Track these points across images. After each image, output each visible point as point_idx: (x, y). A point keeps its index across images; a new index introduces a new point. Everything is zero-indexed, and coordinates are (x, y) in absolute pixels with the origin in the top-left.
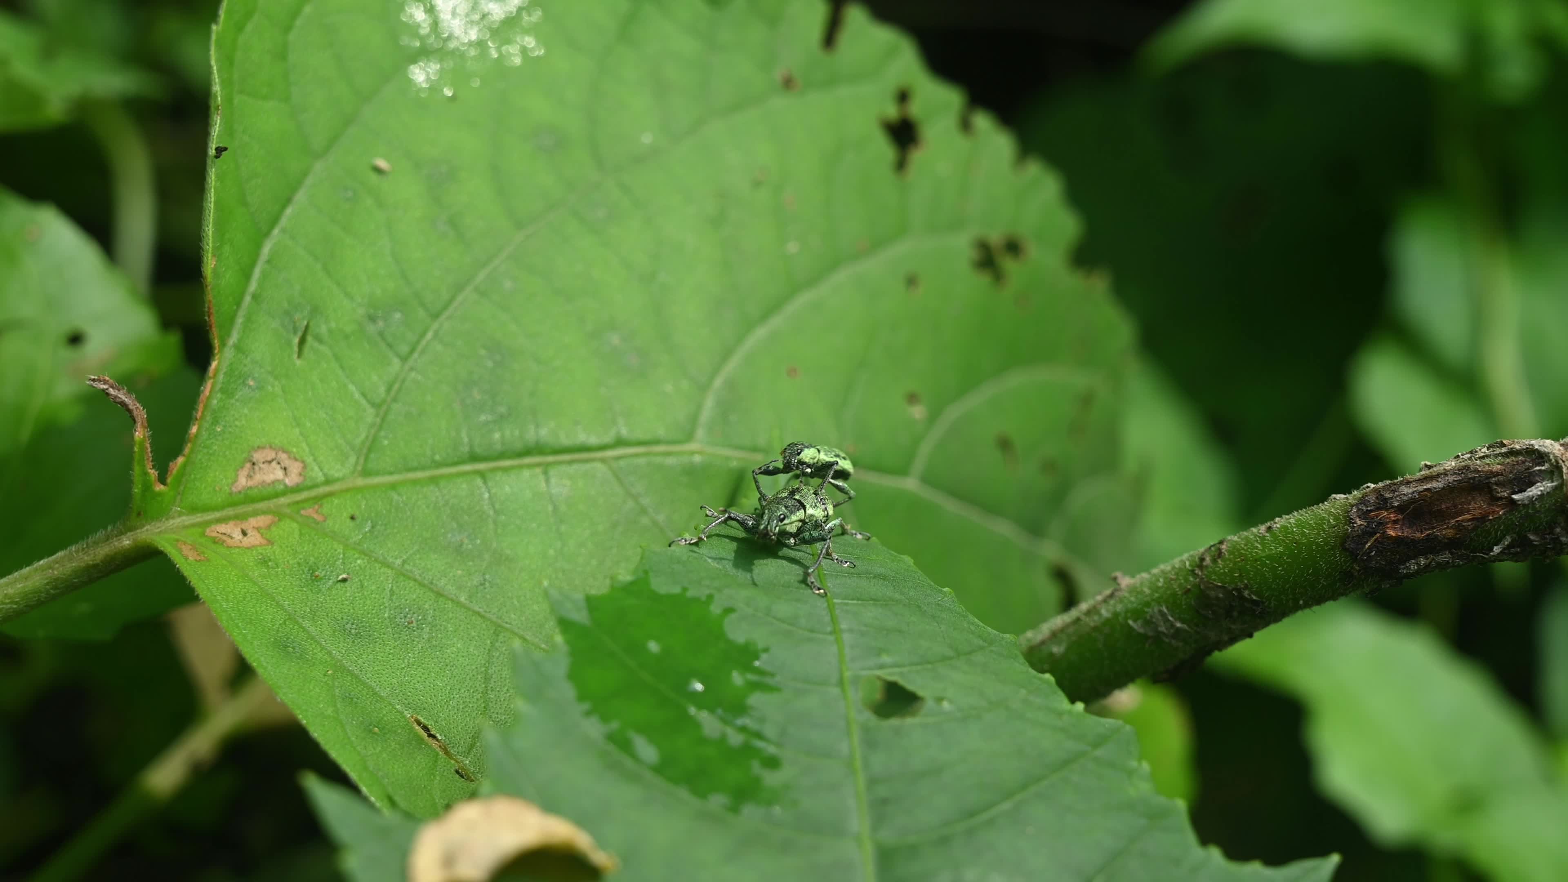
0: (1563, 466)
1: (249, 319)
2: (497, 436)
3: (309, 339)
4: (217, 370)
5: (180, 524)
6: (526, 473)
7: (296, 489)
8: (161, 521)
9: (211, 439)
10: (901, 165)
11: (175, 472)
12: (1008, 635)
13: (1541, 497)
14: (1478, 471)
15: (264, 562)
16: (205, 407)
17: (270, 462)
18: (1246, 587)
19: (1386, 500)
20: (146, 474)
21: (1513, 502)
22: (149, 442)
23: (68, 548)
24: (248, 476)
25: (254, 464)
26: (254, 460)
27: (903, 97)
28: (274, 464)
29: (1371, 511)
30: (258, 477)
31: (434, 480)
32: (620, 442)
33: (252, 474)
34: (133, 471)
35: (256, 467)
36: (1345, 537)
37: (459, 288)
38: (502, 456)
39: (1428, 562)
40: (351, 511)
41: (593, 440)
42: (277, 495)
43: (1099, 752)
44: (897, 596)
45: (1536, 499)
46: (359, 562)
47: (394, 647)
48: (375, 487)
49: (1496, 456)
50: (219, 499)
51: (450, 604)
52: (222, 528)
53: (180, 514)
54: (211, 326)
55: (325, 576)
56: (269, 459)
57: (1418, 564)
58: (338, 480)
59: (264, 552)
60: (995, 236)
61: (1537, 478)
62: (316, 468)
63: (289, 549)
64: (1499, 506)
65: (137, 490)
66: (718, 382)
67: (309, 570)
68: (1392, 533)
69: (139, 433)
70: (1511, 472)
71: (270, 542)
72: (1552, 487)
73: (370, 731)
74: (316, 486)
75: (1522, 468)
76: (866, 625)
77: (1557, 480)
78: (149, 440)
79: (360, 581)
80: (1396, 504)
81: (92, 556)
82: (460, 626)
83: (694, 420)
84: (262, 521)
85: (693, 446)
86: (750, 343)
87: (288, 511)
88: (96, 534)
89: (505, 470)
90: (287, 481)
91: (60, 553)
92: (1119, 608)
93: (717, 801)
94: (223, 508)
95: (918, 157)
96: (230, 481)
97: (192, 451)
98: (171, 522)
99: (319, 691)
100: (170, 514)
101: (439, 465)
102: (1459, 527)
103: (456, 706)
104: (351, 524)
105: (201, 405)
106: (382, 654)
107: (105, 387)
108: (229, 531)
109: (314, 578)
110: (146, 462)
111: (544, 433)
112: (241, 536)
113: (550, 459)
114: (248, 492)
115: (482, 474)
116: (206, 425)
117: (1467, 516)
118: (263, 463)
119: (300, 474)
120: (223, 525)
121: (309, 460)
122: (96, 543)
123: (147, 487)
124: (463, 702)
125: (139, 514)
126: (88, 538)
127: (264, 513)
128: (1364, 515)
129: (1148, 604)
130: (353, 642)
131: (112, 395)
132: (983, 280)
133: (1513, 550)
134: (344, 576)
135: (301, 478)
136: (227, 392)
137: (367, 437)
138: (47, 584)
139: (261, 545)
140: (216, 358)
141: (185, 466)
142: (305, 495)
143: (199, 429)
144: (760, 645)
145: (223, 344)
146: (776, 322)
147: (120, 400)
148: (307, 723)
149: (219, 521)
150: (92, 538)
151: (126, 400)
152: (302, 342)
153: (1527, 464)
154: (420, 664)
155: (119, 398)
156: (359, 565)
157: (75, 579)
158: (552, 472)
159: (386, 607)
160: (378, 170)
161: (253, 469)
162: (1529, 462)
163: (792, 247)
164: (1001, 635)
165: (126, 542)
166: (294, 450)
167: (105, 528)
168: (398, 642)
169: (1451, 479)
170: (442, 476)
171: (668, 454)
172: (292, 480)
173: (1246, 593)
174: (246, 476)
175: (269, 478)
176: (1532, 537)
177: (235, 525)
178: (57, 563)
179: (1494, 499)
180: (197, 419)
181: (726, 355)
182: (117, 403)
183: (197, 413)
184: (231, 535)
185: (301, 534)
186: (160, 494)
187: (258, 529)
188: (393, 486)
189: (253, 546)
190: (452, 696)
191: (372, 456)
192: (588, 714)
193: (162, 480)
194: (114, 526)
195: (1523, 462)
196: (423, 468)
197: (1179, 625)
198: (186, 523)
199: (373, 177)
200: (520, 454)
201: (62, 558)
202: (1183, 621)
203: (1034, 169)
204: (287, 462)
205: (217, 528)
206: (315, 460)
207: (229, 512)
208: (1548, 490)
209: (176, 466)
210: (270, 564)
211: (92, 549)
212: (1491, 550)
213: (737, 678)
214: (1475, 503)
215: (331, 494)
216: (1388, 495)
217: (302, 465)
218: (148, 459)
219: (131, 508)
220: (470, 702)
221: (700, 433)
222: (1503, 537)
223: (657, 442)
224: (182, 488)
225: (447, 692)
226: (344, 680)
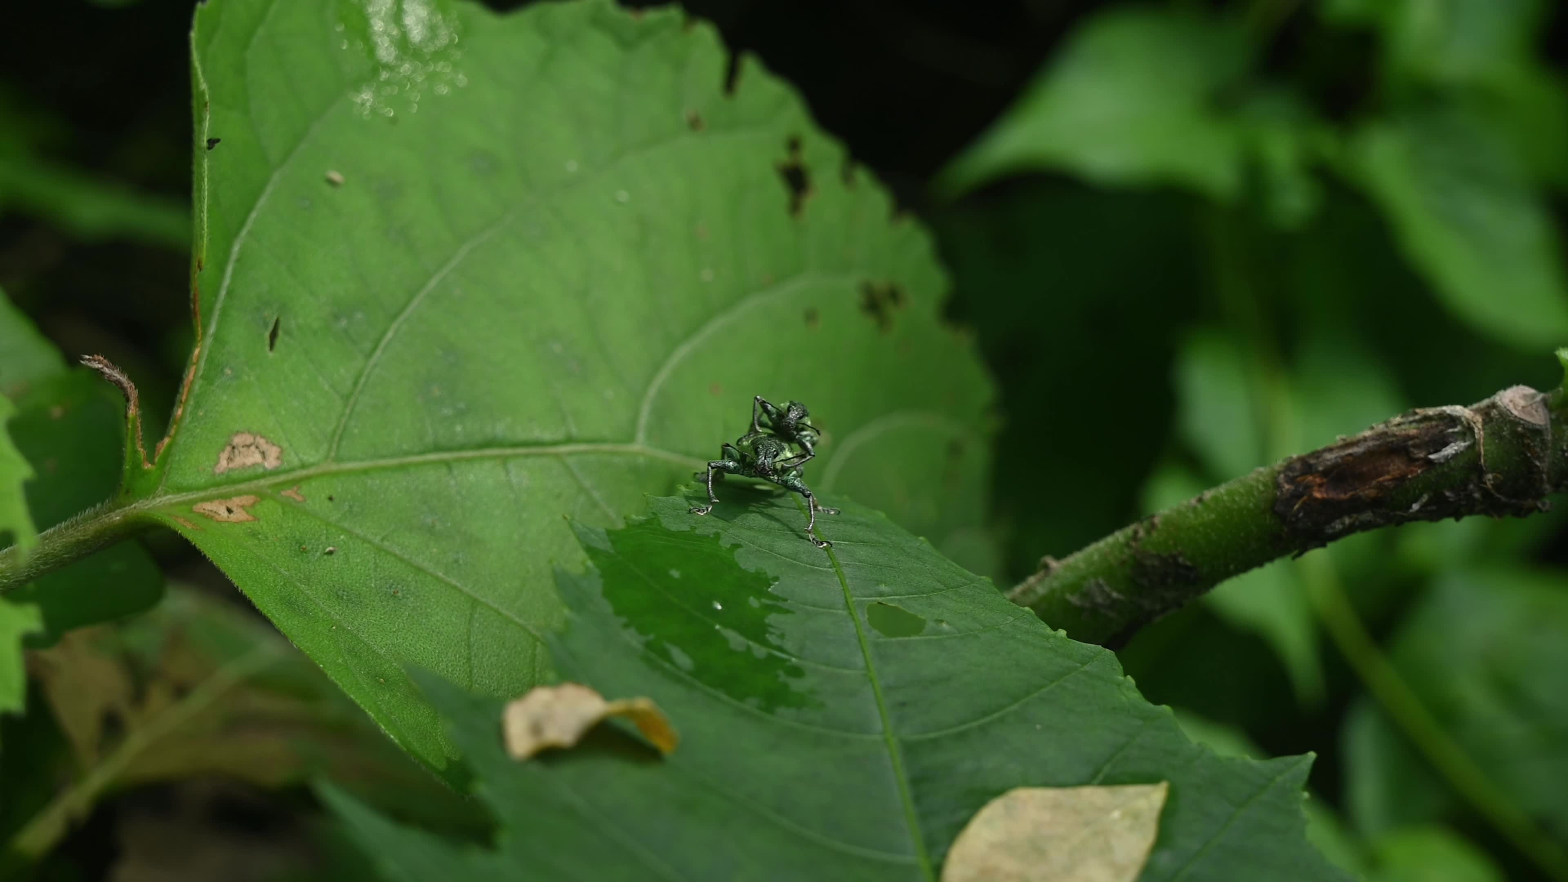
0: (1475, 427)
1: (224, 313)
2: (459, 428)
3: (280, 333)
4: (199, 357)
5: (167, 502)
6: (487, 465)
7: (275, 472)
8: (148, 499)
9: (193, 422)
10: (795, 207)
11: (162, 451)
12: (983, 577)
13: (1455, 456)
14: (1395, 435)
15: (254, 534)
16: (189, 391)
17: (249, 446)
18: (1181, 554)
19: (1310, 466)
20: (136, 452)
21: (1431, 462)
22: (140, 421)
23: (58, 525)
24: (229, 458)
25: (234, 448)
26: (234, 444)
27: (794, 145)
28: (253, 448)
29: (1297, 477)
30: (238, 461)
31: (402, 468)
32: (569, 440)
33: (232, 457)
34: (126, 448)
35: (236, 451)
36: (1275, 501)
37: (411, 295)
38: (462, 448)
39: (1351, 521)
40: (328, 493)
41: (547, 436)
42: (257, 477)
43: (1087, 668)
44: (882, 540)
45: (1451, 458)
46: (342, 537)
47: (384, 613)
48: (350, 473)
49: (1411, 423)
50: (202, 480)
51: (429, 578)
52: (208, 506)
53: (166, 493)
54: (195, 314)
55: (312, 548)
56: (248, 443)
57: (1343, 524)
58: (312, 465)
59: (252, 526)
60: (880, 282)
61: (1451, 439)
62: (292, 454)
63: (275, 524)
64: (1416, 466)
65: (127, 467)
66: (652, 391)
67: (297, 543)
68: (1318, 495)
69: (132, 410)
70: (1426, 435)
71: (256, 519)
72: (1465, 446)
73: (377, 681)
74: (293, 470)
75: (1436, 431)
76: (860, 561)
77: (1469, 440)
78: (140, 419)
79: (345, 554)
80: (1320, 469)
81: (83, 531)
82: (441, 597)
83: (634, 422)
84: (246, 500)
85: (635, 447)
86: (675, 360)
87: (270, 491)
88: (85, 511)
89: (469, 460)
90: (266, 464)
91: (49, 530)
92: (1056, 584)
93: (751, 704)
94: (205, 488)
95: (810, 202)
96: (212, 463)
97: (177, 433)
98: (158, 500)
99: (327, 643)
100: (157, 492)
101: (407, 453)
102: (1380, 487)
103: (445, 667)
104: (330, 504)
105: (186, 389)
106: (374, 618)
107: (100, 366)
108: (215, 509)
109: (302, 550)
110: (136, 441)
111: (500, 429)
112: (226, 513)
113: (509, 451)
114: (230, 473)
115: (448, 464)
116: (189, 409)
117: (1388, 477)
118: (243, 447)
119: (278, 458)
120: (209, 503)
121: (286, 445)
122: (85, 520)
123: (137, 466)
124: (452, 665)
125: (127, 492)
126: (77, 515)
127: (246, 493)
128: (1291, 480)
129: (1084, 578)
130: (347, 606)
131: (107, 374)
132: (869, 323)
133: (1429, 508)
134: (331, 548)
135: (279, 462)
136: (208, 379)
137: (338, 426)
138: (38, 559)
139: (248, 521)
140: (199, 344)
141: (170, 446)
142: (282, 478)
143: (183, 411)
144: (770, 574)
145: (204, 333)
146: (697, 341)
147: (115, 378)
148: (323, 667)
149: (203, 500)
150: (81, 514)
151: (121, 378)
152: (274, 335)
153: (1440, 427)
154: (409, 629)
155: (114, 376)
156: (343, 540)
157: (64, 554)
158: (511, 465)
159: (372, 578)
160: (332, 183)
161: (234, 452)
162: (1442, 426)
163: (707, 275)
164: (978, 577)
165: (116, 517)
166: (272, 435)
167: (95, 506)
168: (387, 609)
169: (1371, 444)
170: (410, 464)
171: (613, 453)
172: (271, 463)
173: (1181, 560)
174: (227, 458)
175: (249, 461)
176: (1448, 494)
177: (220, 503)
178: (46, 539)
179: (1412, 460)
180: (181, 402)
181: (657, 367)
182: (111, 381)
183: (182, 396)
184: (217, 512)
185: (284, 513)
186: (147, 473)
187: (243, 507)
188: (365, 472)
189: (241, 521)
190: (441, 659)
191: (344, 443)
192: (626, 626)
193: (150, 459)
194: (102, 504)
195: (1437, 426)
196: (393, 456)
197: (1115, 595)
198: (173, 501)
199: (327, 189)
200: (481, 446)
201: (52, 535)
202: (1119, 591)
203: (908, 226)
204: (264, 446)
205: (204, 505)
206: (291, 445)
207: (213, 491)
208: (1462, 449)
209: (163, 446)
210: (260, 536)
211: (81, 525)
212: (1410, 507)
213: (754, 602)
214: (1394, 465)
215: (308, 478)
216: (1312, 461)
217: (279, 450)
218: (138, 438)
219: (121, 485)
220: (457, 666)
221: (641, 436)
222: (1421, 495)
223: (603, 440)
224: (167, 468)
225: (436, 655)
226: (346, 637)
